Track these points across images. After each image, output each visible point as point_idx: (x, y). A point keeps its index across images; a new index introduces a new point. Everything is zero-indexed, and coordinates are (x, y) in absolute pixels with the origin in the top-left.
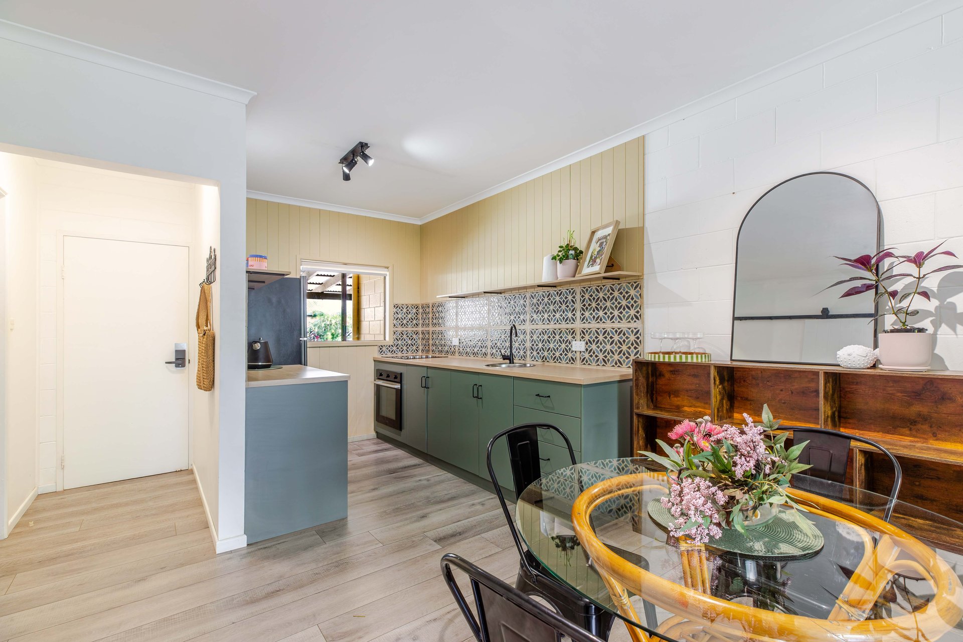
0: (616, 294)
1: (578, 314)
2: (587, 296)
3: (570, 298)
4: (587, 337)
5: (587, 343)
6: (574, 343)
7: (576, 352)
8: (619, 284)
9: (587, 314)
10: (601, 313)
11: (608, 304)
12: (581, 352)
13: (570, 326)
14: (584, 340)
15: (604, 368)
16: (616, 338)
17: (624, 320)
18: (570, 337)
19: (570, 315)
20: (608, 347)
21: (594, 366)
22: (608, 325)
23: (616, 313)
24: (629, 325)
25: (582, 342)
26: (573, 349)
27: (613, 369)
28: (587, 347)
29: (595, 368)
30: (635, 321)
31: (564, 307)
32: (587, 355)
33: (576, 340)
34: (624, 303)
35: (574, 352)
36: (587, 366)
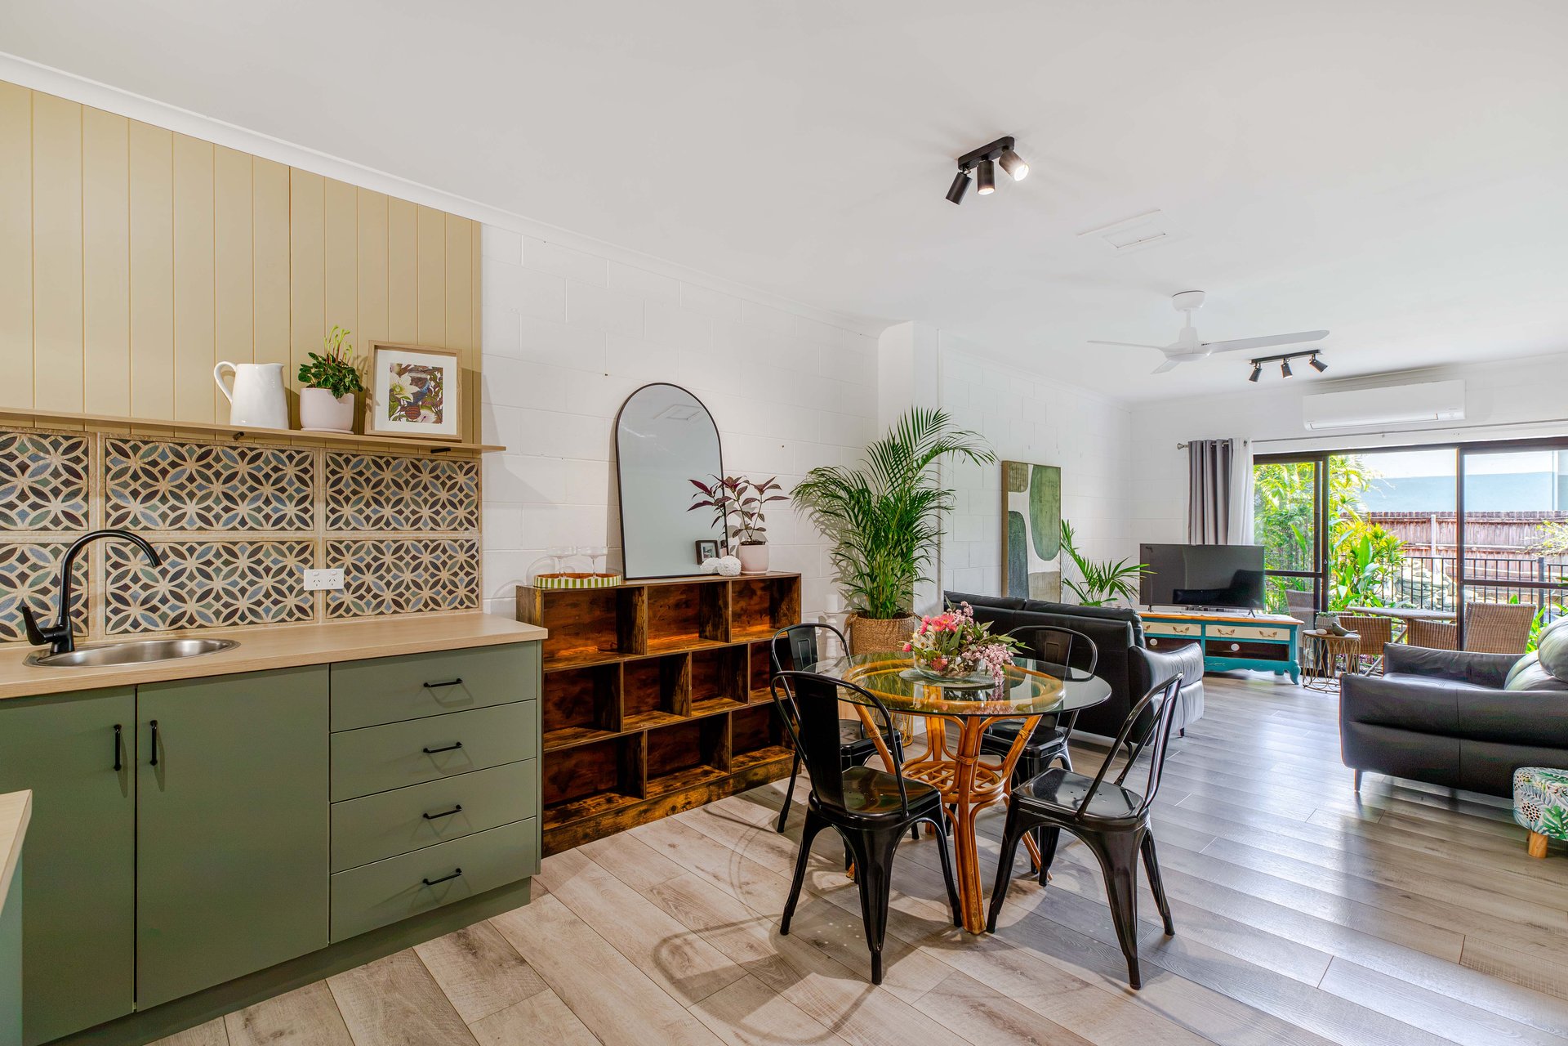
0: (426, 477)
1: (320, 510)
2: (347, 473)
3: (290, 471)
4: (348, 559)
5: (348, 572)
6: (308, 575)
7: (312, 593)
8: (432, 461)
9: (347, 511)
10: (388, 511)
11: (407, 494)
12: (328, 592)
13: (291, 535)
14: (341, 566)
15: (397, 617)
16: (426, 558)
17: (443, 527)
18: (291, 562)
19: (291, 510)
20: (408, 576)
21: (369, 617)
22: (407, 535)
23: (426, 512)
24: (455, 535)
25: (332, 571)
26: (307, 586)
27: (419, 615)
28: (349, 579)
29: (373, 620)
30: (467, 529)
31: (267, 490)
32: (348, 598)
33: (312, 567)
34: (443, 495)
35: (306, 595)
36: (348, 621)
